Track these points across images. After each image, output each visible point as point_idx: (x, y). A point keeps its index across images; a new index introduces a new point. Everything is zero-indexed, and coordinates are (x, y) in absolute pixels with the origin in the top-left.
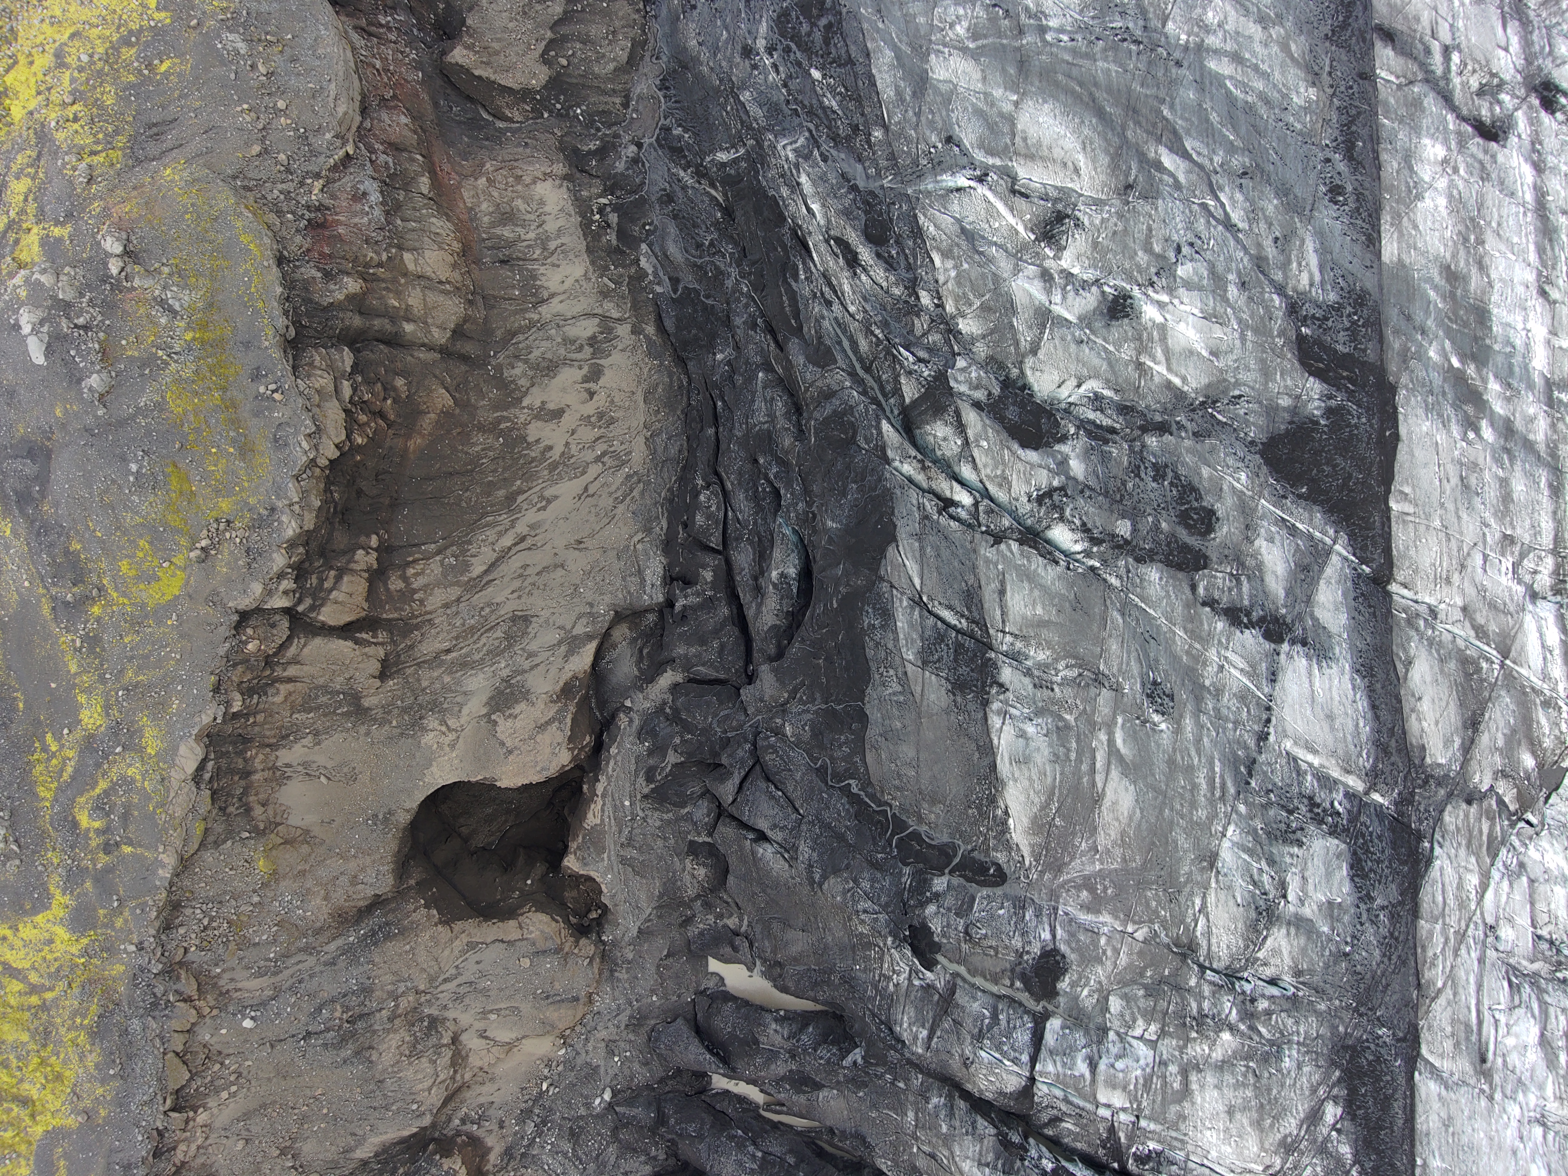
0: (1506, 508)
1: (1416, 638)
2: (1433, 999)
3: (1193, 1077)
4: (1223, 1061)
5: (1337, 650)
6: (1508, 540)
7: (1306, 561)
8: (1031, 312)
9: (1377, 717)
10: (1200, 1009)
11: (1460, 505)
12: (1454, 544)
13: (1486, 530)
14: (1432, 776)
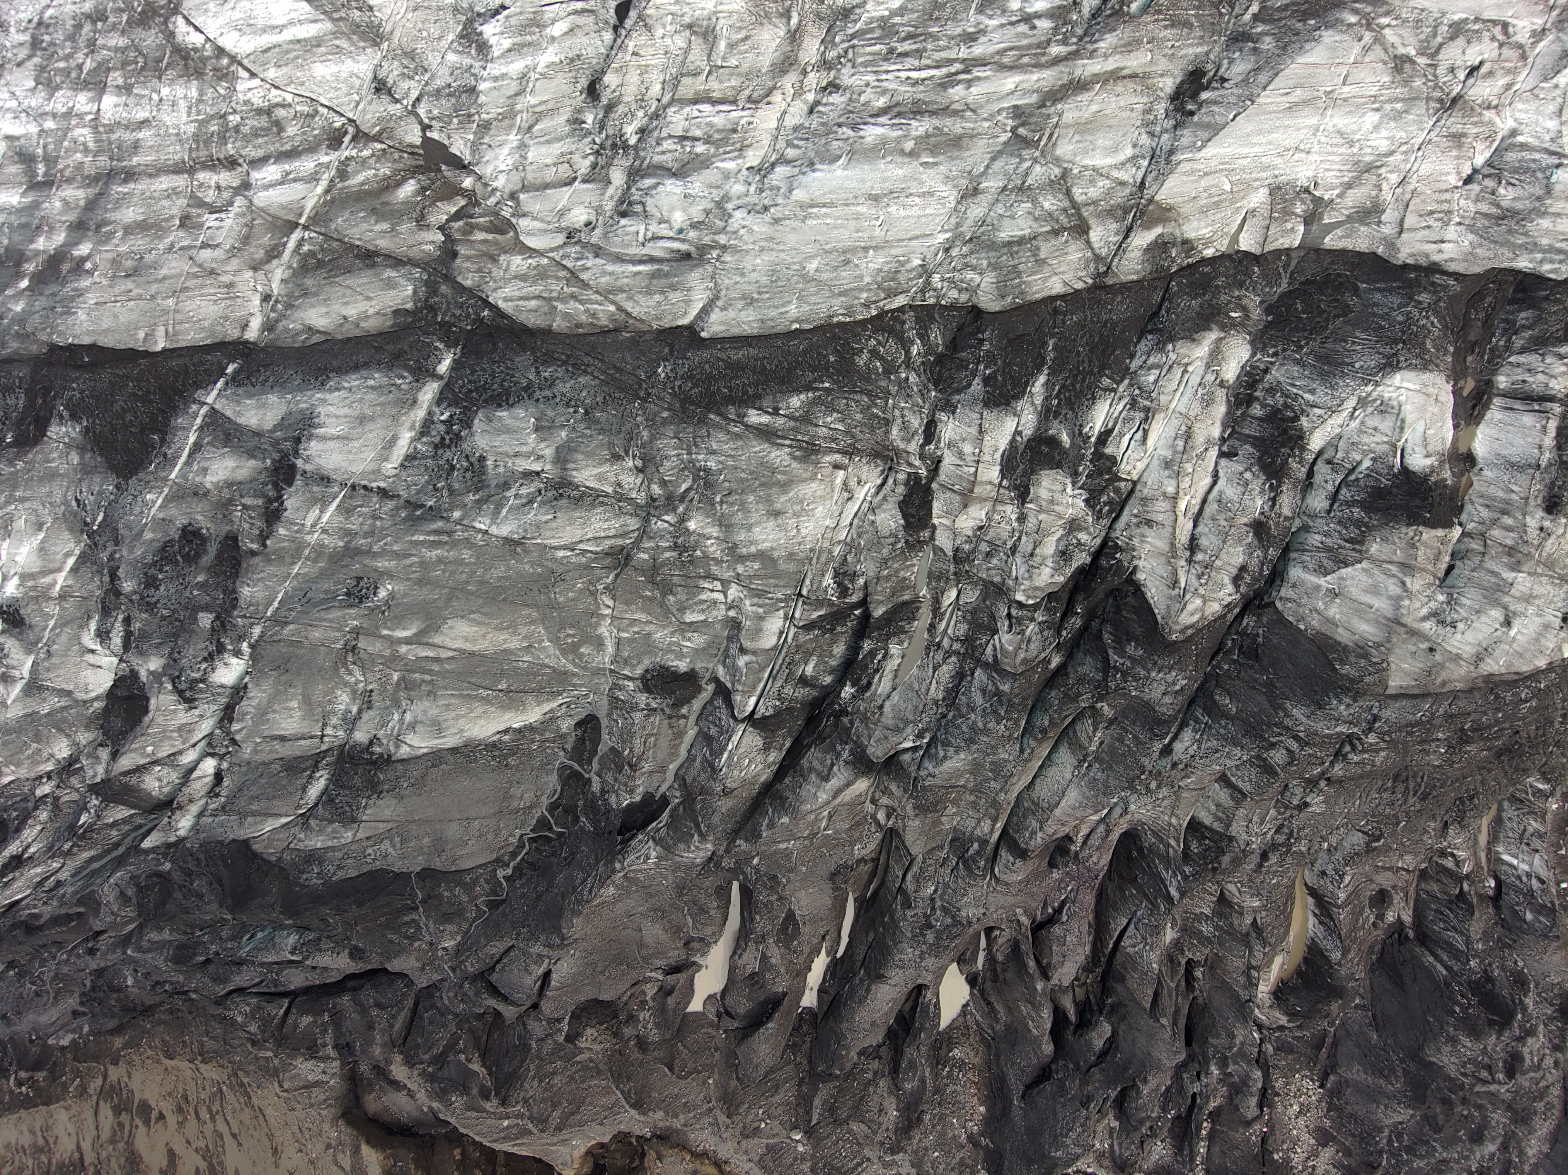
0: (155, 225)
1: (284, 322)
2: (628, 314)
3: (744, 551)
4: (720, 525)
5: (303, 406)
6: (186, 222)
7: (222, 437)
8: (29, 700)
9: (366, 365)
10: (669, 549)
11: (153, 278)
12: (191, 283)
13: (177, 246)
14: (427, 300)
